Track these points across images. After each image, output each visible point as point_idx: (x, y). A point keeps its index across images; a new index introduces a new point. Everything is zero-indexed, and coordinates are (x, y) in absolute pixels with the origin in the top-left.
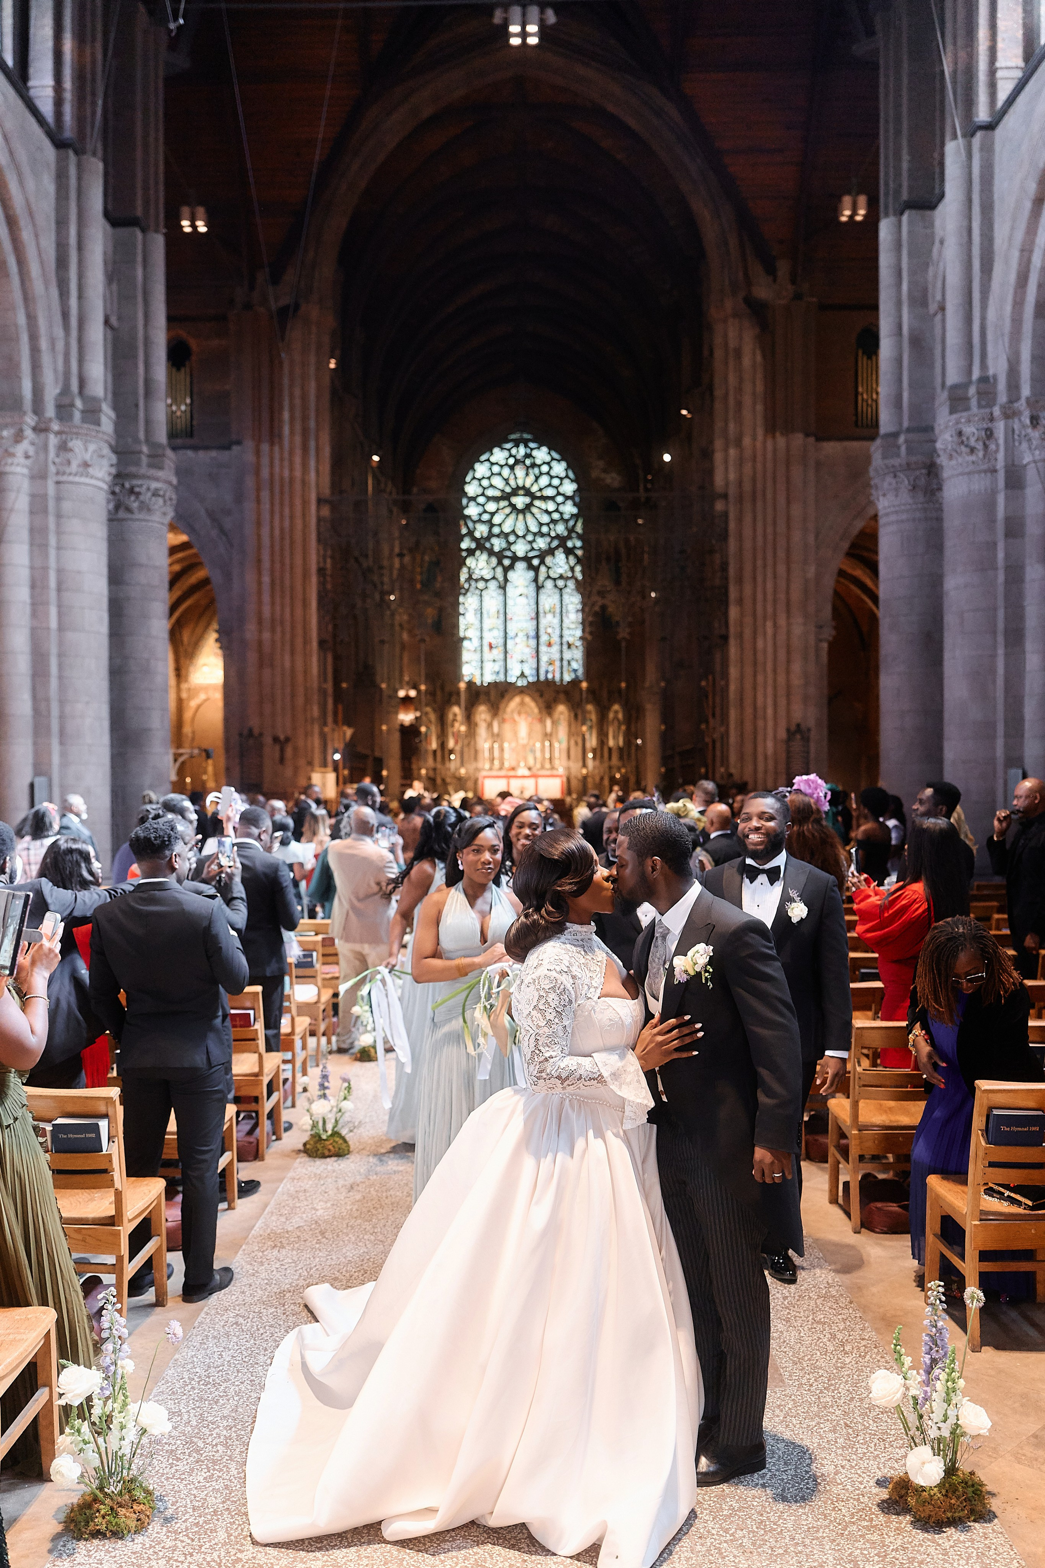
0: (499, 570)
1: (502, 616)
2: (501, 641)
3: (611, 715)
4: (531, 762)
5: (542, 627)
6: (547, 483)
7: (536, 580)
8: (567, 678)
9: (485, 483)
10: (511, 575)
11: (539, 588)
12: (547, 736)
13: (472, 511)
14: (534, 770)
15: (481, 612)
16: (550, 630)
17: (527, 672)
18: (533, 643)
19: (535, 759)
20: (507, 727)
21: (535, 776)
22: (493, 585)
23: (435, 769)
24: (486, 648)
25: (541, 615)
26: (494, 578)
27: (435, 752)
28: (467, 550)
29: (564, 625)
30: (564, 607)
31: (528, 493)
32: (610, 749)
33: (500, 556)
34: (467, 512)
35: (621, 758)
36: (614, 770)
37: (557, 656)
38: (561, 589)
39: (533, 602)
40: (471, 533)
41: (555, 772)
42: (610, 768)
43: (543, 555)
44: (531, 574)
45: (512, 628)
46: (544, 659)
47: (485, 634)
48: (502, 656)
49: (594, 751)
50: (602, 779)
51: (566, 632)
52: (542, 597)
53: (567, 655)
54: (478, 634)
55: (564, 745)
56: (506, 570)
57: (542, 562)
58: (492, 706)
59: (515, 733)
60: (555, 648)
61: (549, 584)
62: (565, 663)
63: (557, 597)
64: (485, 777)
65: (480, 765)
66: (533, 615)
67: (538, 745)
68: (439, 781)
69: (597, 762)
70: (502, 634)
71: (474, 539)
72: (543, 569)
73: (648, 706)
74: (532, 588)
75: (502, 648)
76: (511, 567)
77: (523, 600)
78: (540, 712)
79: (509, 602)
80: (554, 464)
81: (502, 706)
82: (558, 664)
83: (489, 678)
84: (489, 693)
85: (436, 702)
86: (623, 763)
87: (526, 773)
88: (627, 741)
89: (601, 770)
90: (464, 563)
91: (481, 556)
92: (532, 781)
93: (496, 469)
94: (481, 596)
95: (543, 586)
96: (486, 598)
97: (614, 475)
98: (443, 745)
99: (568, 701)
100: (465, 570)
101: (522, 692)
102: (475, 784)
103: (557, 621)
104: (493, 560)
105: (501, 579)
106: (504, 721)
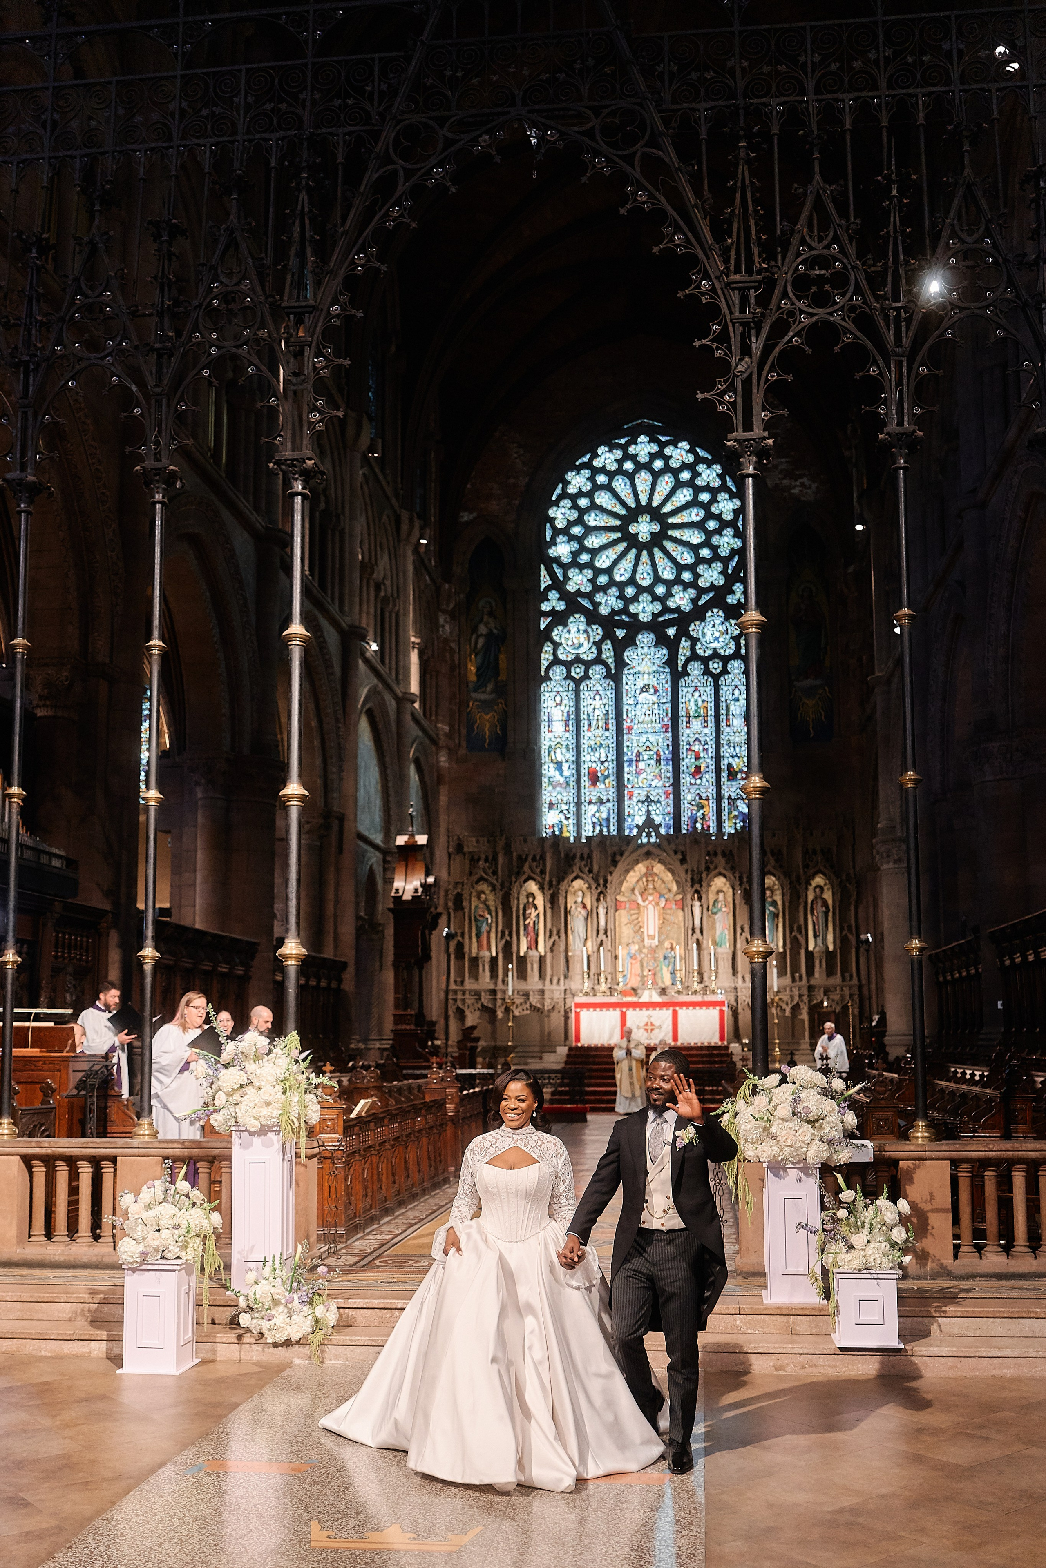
0: (607, 646)
1: (612, 728)
2: (612, 766)
3: (811, 897)
5: (683, 740)
6: (689, 498)
7: (671, 662)
8: (728, 828)
9: (583, 502)
10: (629, 654)
11: (677, 675)
13: (562, 550)
14: (671, 992)
15: (576, 720)
16: (697, 747)
17: (658, 820)
18: (667, 769)
19: (673, 973)
20: (623, 916)
21: (673, 1005)
22: (597, 671)
23: (494, 992)
24: (585, 781)
25: (683, 720)
26: (598, 660)
27: (494, 961)
28: (553, 612)
29: (724, 739)
30: (723, 705)
31: (656, 514)
32: (810, 955)
33: (608, 623)
34: (552, 552)
35: (830, 972)
36: (819, 996)
37: (711, 792)
38: (716, 678)
39: (666, 699)
40: (558, 585)
41: (709, 998)
42: (811, 988)
43: (684, 620)
44: (663, 653)
45: (632, 743)
46: (688, 796)
47: (586, 757)
48: (612, 794)
49: (782, 957)
50: (796, 1009)
51: (725, 751)
52: (683, 692)
53: (730, 789)
54: (571, 756)
55: (725, 950)
56: (620, 647)
57: (684, 632)
58: (596, 880)
59: (638, 929)
60: (709, 778)
61: (695, 668)
62: (725, 803)
63: (708, 693)
64: (578, 1005)
65: (574, 985)
66: (667, 721)
67: (679, 951)
68: (500, 1015)
69: (787, 980)
70: (612, 756)
71: (564, 596)
72: (685, 644)
73: (887, 866)
74: (665, 677)
75: (612, 781)
76: (630, 641)
77: (648, 698)
78: (682, 890)
79: (627, 700)
80: (701, 468)
81: (613, 879)
82: (713, 805)
83: (588, 831)
84: (590, 857)
85: (495, 873)
86: (837, 979)
87: (657, 998)
88: (843, 942)
89: (796, 993)
90: (547, 635)
91: (577, 622)
92: (667, 1013)
93: (601, 479)
94: (577, 692)
95: (685, 674)
96: (585, 695)
97: (805, 480)
98: (507, 949)
99: (733, 869)
100: (548, 648)
101: (648, 854)
102: (567, 1018)
103: (709, 730)
104: (597, 632)
105: (610, 661)
106: (617, 906)
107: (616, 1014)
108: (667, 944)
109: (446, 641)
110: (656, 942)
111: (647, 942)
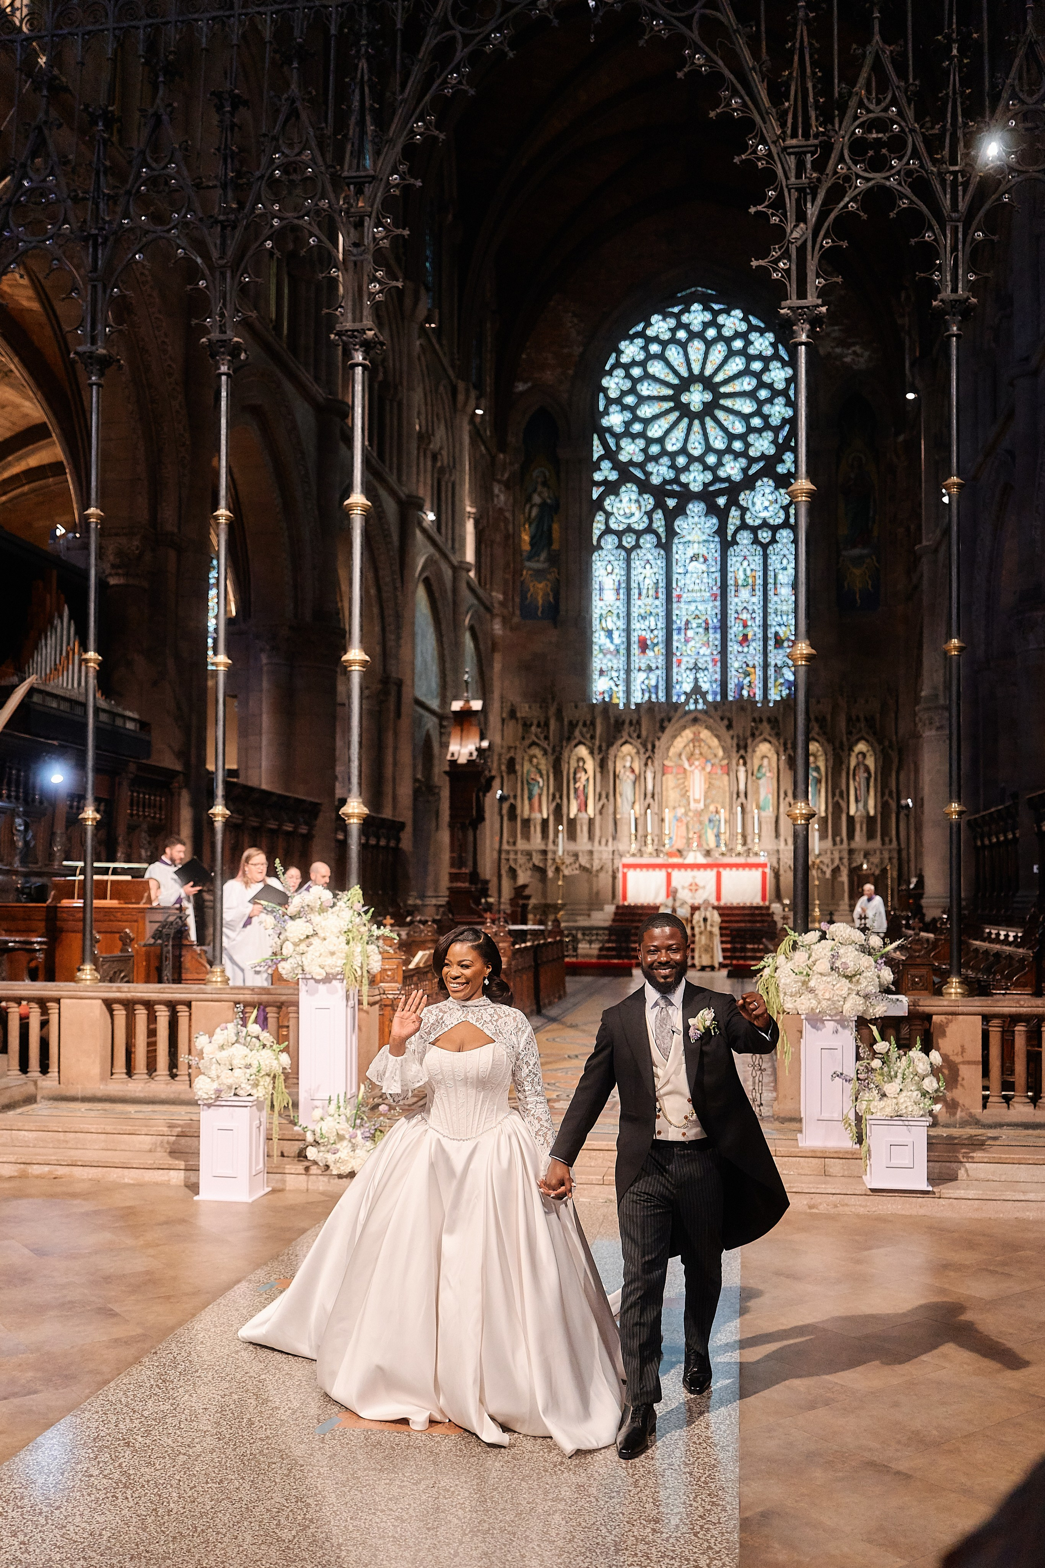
0: (659, 515)
1: (662, 596)
2: (661, 635)
3: (853, 763)
4: (712, 842)
5: (731, 609)
6: (741, 367)
7: (721, 531)
8: (774, 695)
9: (636, 372)
10: (680, 524)
11: (726, 544)
12: (741, 797)
13: (615, 419)
15: (627, 589)
16: (745, 616)
17: (705, 687)
18: (715, 637)
19: (718, 836)
20: (670, 780)
21: (717, 866)
22: (648, 541)
23: (544, 852)
24: (635, 649)
25: (731, 589)
26: (649, 530)
27: (545, 822)
28: (605, 482)
29: (771, 607)
30: (771, 574)
31: (708, 383)
32: (851, 820)
33: (659, 493)
34: (605, 422)
35: (870, 836)
36: (859, 858)
37: (758, 659)
38: (765, 547)
39: (716, 568)
40: (610, 455)
41: (752, 860)
42: (851, 852)
43: (734, 490)
44: (713, 522)
45: (681, 612)
46: (735, 664)
47: (636, 625)
48: (661, 661)
49: (824, 821)
50: (836, 871)
51: (773, 620)
52: (733, 562)
53: (777, 657)
54: (621, 624)
55: (769, 813)
56: (671, 516)
57: (733, 501)
58: (644, 745)
59: (685, 794)
60: (756, 646)
61: (745, 538)
62: (771, 671)
63: (756, 562)
64: (626, 866)
65: (622, 846)
66: (716, 590)
67: (723, 814)
68: (550, 874)
69: (829, 843)
70: (661, 624)
71: (617, 466)
72: (734, 513)
73: (929, 733)
74: (715, 546)
75: (661, 649)
76: (680, 511)
77: (697, 567)
78: (727, 755)
79: (677, 569)
80: (754, 336)
81: (661, 744)
82: (759, 672)
83: (637, 697)
84: (639, 723)
85: (546, 738)
86: (877, 843)
87: (701, 860)
88: (884, 808)
89: (837, 855)
90: (599, 505)
91: (629, 492)
92: (711, 874)
93: (655, 348)
94: (628, 561)
95: (734, 542)
96: (636, 564)
97: (857, 348)
98: (558, 811)
99: (778, 735)
100: (600, 517)
101: (695, 720)
102: (614, 877)
103: (757, 599)
104: (649, 501)
105: (661, 530)
106: (664, 770)
107: (661, 875)
108: (712, 808)
109: (501, 510)
110: (701, 806)
111: (693, 806)
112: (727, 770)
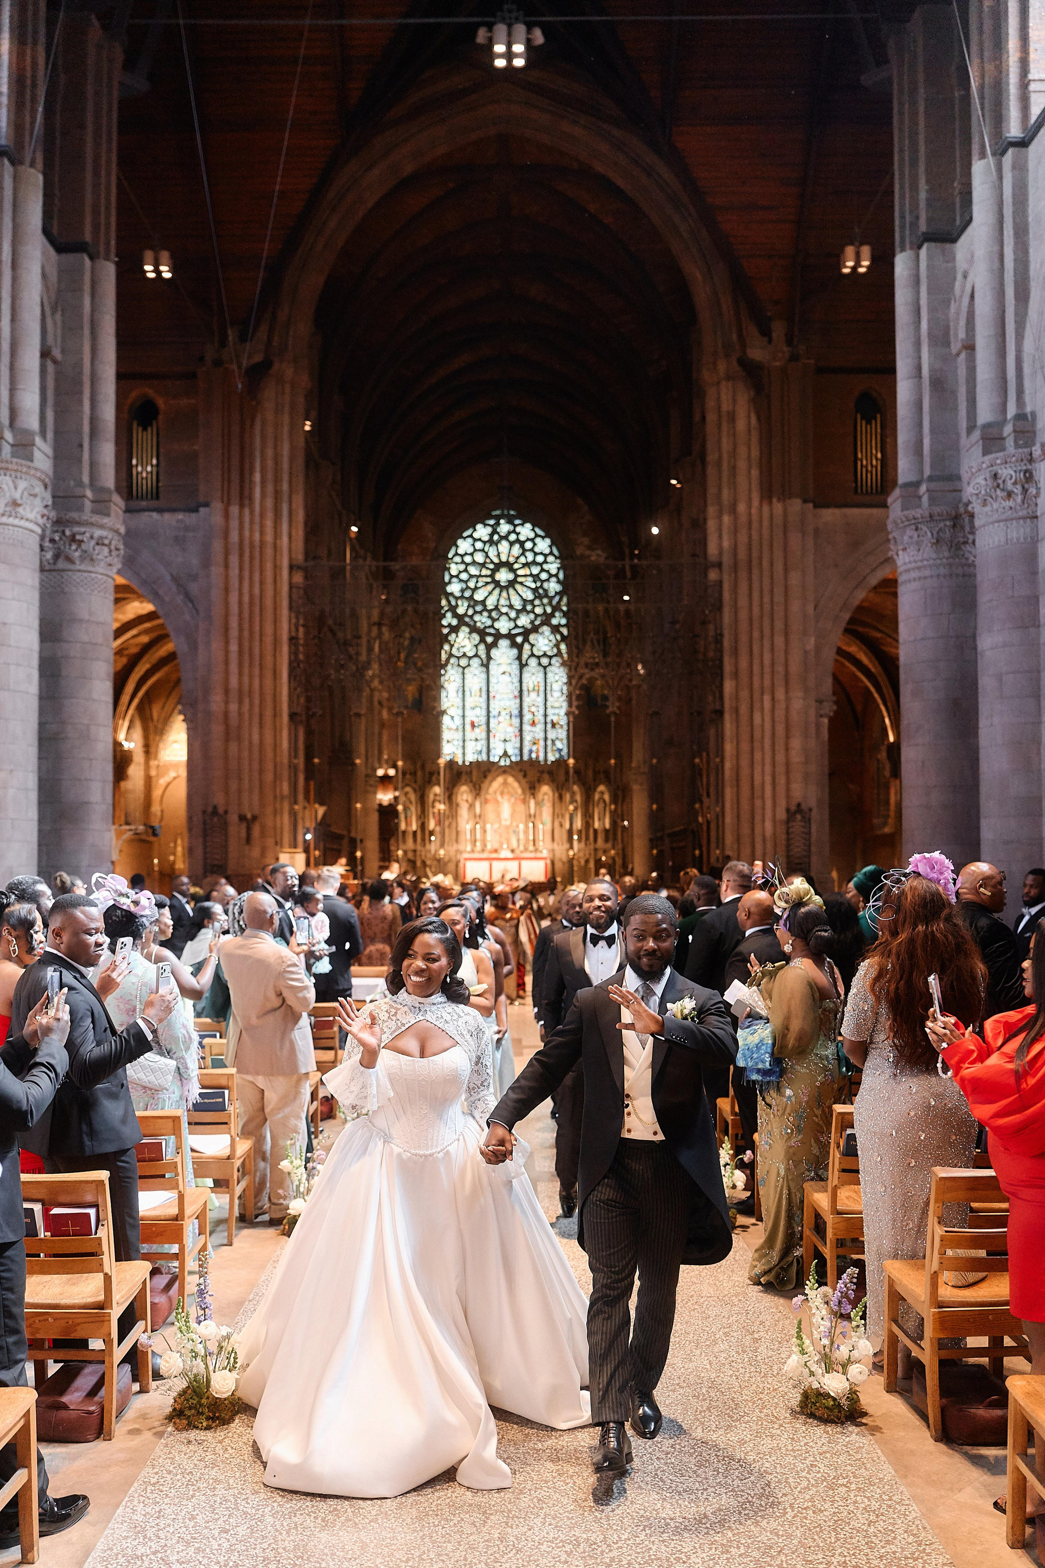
0: (482, 647)
1: (484, 696)
2: (483, 720)
3: (597, 796)
4: (514, 844)
5: (525, 705)
6: (530, 559)
7: (519, 658)
8: (551, 758)
9: (468, 559)
10: (494, 652)
11: (522, 666)
12: (531, 817)
13: (454, 588)
14: (517, 852)
16: (533, 709)
17: (510, 752)
18: (516, 721)
19: (518, 841)
20: (489, 807)
21: (518, 858)
22: (475, 662)
23: (415, 851)
24: (468, 727)
25: (525, 693)
26: (476, 655)
27: (415, 833)
28: (450, 626)
29: (549, 704)
30: (549, 685)
31: (511, 568)
32: (595, 831)
34: (449, 589)
35: (607, 840)
36: (600, 853)
37: (541, 735)
38: (545, 668)
39: (516, 680)
40: (453, 609)
41: (539, 855)
42: (596, 850)
43: (526, 633)
44: (515, 651)
45: (495, 707)
46: (528, 738)
47: (468, 713)
48: (484, 735)
49: (579, 833)
50: (587, 861)
51: (550, 711)
52: (526, 676)
53: (552, 735)
54: (460, 712)
55: (549, 826)
56: (489, 647)
57: (526, 640)
58: (474, 786)
59: (498, 815)
60: (540, 727)
61: (533, 662)
62: (549, 743)
63: (541, 675)
64: (466, 859)
65: (461, 847)
66: (517, 693)
68: (419, 863)
69: (583, 844)
70: (484, 713)
71: (455, 615)
72: (527, 647)
73: (636, 787)
74: (516, 666)
75: (484, 727)
76: (494, 644)
77: (506, 678)
78: (524, 792)
79: (492, 680)
80: (538, 540)
81: (484, 786)
82: (542, 743)
83: (471, 758)
84: (471, 772)
85: (415, 782)
86: (609, 845)
87: (510, 855)
88: (614, 823)
89: (587, 852)
90: (445, 639)
91: (464, 631)
92: (515, 864)
93: (479, 545)
94: (463, 674)
95: (527, 664)
96: (468, 676)
97: (599, 552)
98: (423, 826)
99: (553, 781)
100: (446, 647)
101: (505, 772)
102: (457, 866)
103: (541, 699)
104: (476, 637)
105: (484, 656)
106: (486, 801)
107: (486, 864)
108: (515, 824)
109: (387, 643)
110: (508, 823)
111: (504, 823)
112: (524, 801)
